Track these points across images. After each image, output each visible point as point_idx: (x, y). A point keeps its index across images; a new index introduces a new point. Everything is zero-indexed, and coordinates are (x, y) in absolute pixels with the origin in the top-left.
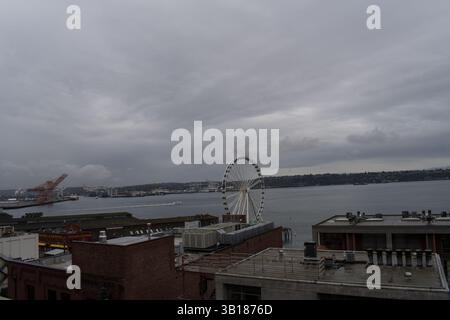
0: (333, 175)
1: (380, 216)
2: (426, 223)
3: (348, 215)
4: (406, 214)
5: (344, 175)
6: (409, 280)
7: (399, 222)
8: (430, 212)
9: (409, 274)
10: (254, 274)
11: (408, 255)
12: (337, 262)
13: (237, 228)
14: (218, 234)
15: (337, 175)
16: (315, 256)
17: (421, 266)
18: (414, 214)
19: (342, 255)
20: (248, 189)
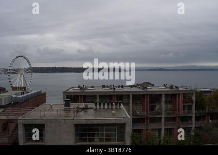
0: (66, 68)
1: (93, 87)
2: (112, 90)
3: (79, 87)
4: (104, 87)
5: (71, 68)
6: (114, 115)
7: (101, 90)
8: (113, 85)
9: (114, 112)
10: (41, 118)
11: (112, 104)
12: (80, 108)
13: (22, 93)
14: (12, 97)
15: (68, 68)
16: (69, 107)
17: (116, 109)
18: (107, 87)
19: (82, 105)
20: (23, 73)
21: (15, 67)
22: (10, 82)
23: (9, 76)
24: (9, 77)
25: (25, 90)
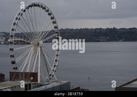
20: (41, 42)
21: (22, 29)
22: (13, 63)
23: (11, 50)
24: (11, 53)
25: (36, 79)
